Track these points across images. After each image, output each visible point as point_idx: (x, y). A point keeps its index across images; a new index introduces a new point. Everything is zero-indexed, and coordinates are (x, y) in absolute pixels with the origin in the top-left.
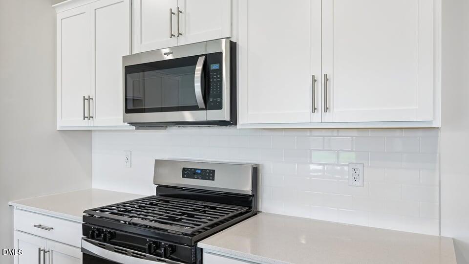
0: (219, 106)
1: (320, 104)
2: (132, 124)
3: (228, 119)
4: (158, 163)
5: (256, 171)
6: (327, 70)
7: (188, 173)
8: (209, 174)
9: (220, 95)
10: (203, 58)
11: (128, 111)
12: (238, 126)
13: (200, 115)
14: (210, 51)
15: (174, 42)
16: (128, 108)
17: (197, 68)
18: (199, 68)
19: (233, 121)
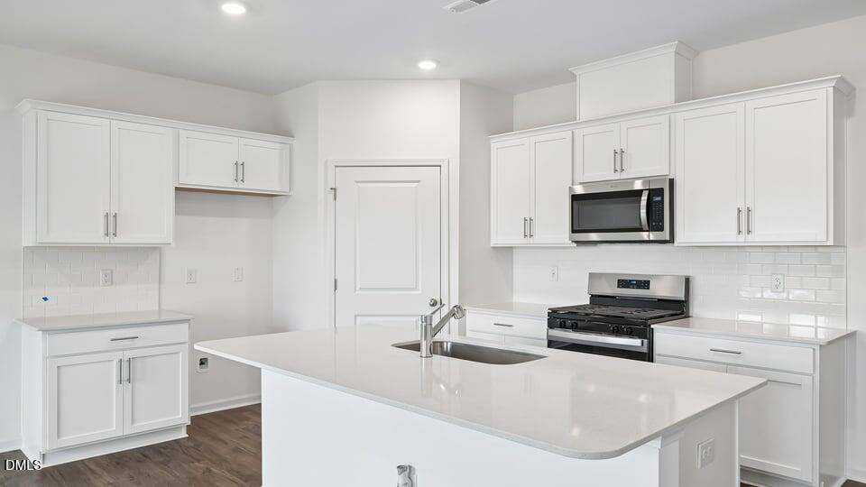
0: (661, 229)
1: (744, 228)
2: (576, 242)
3: (668, 238)
4: (592, 276)
5: (687, 280)
6: (750, 204)
7: (623, 283)
8: (644, 284)
9: (662, 220)
10: (647, 192)
11: (573, 231)
12: (676, 244)
13: (645, 236)
14: (653, 186)
15: (617, 176)
16: (575, 228)
17: (643, 198)
18: (644, 198)
19: (672, 240)
